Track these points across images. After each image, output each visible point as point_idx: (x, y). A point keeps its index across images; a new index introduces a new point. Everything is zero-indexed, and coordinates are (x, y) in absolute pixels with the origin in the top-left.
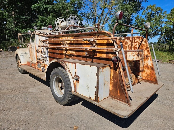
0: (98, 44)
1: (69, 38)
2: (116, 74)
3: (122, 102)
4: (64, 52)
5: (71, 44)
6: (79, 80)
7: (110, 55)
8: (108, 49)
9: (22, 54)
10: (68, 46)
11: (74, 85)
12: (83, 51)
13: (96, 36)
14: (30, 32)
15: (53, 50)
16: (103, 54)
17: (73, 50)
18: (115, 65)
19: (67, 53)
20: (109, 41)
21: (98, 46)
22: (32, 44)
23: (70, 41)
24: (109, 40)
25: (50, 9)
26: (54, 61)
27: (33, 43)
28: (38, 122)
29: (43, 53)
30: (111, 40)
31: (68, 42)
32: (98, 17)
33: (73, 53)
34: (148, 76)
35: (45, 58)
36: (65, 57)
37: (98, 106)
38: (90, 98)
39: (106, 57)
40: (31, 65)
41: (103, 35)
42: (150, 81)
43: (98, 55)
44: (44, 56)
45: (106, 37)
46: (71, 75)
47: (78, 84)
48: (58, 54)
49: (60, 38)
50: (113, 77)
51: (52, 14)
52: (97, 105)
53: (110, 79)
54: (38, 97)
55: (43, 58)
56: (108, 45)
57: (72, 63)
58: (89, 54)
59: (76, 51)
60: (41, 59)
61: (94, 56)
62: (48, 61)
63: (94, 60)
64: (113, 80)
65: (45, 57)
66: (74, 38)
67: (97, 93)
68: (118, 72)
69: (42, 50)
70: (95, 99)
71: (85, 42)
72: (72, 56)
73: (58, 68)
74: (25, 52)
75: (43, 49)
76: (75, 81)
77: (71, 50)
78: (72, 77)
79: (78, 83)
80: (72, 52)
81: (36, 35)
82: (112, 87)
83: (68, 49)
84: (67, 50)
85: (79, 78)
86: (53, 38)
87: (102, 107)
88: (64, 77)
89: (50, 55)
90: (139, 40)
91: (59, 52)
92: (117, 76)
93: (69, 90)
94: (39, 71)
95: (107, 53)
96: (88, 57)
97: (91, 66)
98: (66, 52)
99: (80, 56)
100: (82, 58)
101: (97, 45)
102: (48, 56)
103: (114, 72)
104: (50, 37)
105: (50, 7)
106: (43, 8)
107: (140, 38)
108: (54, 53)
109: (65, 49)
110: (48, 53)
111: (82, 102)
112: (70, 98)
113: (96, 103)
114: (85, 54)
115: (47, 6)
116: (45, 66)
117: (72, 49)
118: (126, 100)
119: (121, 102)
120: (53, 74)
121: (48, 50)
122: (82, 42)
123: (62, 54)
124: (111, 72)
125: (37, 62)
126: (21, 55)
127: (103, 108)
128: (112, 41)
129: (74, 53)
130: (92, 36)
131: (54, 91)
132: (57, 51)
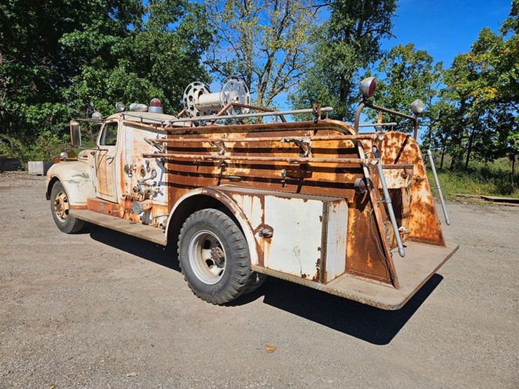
0: (314, 151)
1: (232, 136)
2: (361, 217)
3: (379, 282)
4: (217, 171)
5: (237, 150)
6: (272, 237)
7: (346, 175)
8: (342, 160)
9: (73, 179)
10: (228, 154)
11: (258, 248)
12: (273, 168)
13: (311, 132)
14: (98, 118)
16: (327, 174)
17: (244, 166)
18: (359, 197)
19: (224, 173)
20: (345, 144)
21: (315, 155)
22: (107, 150)
23: (234, 143)
24: (344, 141)
25: (119, 47)
26: (197, 193)
27: (110, 148)
28: (173, 341)
29: (148, 175)
30: (350, 141)
31: (231, 145)
32: (258, 74)
33: (244, 173)
34: (421, 228)
35: (153, 189)
36: (219, 184)
37: (327, 291)
38: (304, 276)
39: (337, 179)
40: (102, 207)
41: (329, 129)
42: (426, 239)
43: (316, 176)
44: (151, 182)
45: (336, 135)
46: (249, 224)
47: (268, 246)
48: (197, 175)
49: (206, 135)
50: (355, 225)
51: (123, 63)
52: (324, 290)
53: (348, 230)
54: (145, 289)
55: (147, 188)
56: (341, 151)
57: (252, 195)
58: (289, 174)
59: (253, 167)
60: (144, 189)
61: (305, 179)
62: (162, 194)
63: (304, 188)
64: (355, 234)
65: (154, 185)
66: (248, 136)
67: (322, 263)
68: (368, 213)
69: (145, 166)
70: (318, 277)
71: (281, 146)
72: (240, 180)
73: (207, 210)
74: (81, 173)
75: (148, 164)
76: (259, 239)
77: (238, 166)
78: (252, 229)
79: (270, 242)
80: (241, 170)
81: (126, 125)
82: (352, 249)
83: (228, 161)
84: (227, 165)
85: (272, 230)
86: (183, 134)
87: (336, 294)
88: (227, 231)
89: (169, 179)
90: (398, 141)
91: (201, 170)
92: (365, 221)
93: (241, 263)
94: (133, 222)
95: (338, 171)
96: (287, 182)
97: (305, 201)
98: (223, 170)
99: (266, 178)
100: (270, 184)
101: (312, 153)
102: (163, 180)
103: (356, 214)
104: (173, 133)
105: (118, 42)
106: (98, 44)
107: (401, 137)
108: (184, 174)
109: (218, 161)
110: (164, 174)
111: (264, 296)
112: (241, 284)
113: (319, 286)
114: (279, 173)
115: (110, 38)
116: (151, 209)
117: (241, 162)
118: (389, 277)
119: (375, 281)
120: (192, 226)
121: (164, 165)
122: (271, 145)
123: (210, 176)
124: (349, 215)
125: (126, 199)
126: (71, 181)
127: (340, 295)
128: (352, 143)
129: (246, 171)
130: (300, 132)
131: (193, 270)
132: (194, 169)
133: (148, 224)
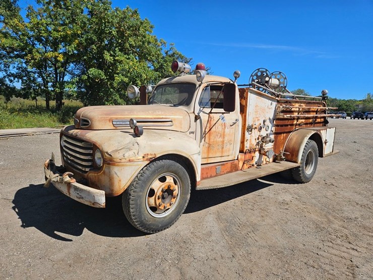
4: (295, 122)
7: (322, 119)
12: (310, 118)
15: (281, 121)
17: (303, 118)
19: (297, 123)
29: (264, 130)
33: (303, 122)
36: (295, 128)
48: (287, 125)
49: (294, 104)
69: (262, 124)
75: (264, 123)
78: (324, 142)
79: (326, 145)
81: (251, 93)
86: (284, 103)
89: (275, 131)
91: (289, 122)
98: (297, 121)
99: (308, 123)
100: (309, 125)
108: (282, 126)
110: (273, 128)
114: (311, 120)
121: (274, 122)
123: (292, 125)
132: (286, 122)
133: (260, 165)
